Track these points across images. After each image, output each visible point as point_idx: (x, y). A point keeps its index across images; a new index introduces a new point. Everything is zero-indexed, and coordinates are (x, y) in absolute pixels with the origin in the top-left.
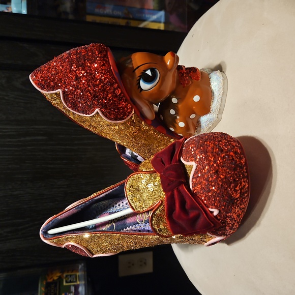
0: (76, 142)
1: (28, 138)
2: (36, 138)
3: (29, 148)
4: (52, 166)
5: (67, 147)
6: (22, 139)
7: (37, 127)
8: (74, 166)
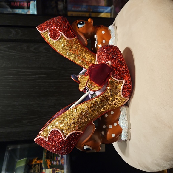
0: (60, 78)
1: (37, 76)
2: (41, 76)
3: (37, 81)
4: (48, 90)
5: (56, 81)
6: (34, 76)
7: (41, 70)
8: (59, 90)
